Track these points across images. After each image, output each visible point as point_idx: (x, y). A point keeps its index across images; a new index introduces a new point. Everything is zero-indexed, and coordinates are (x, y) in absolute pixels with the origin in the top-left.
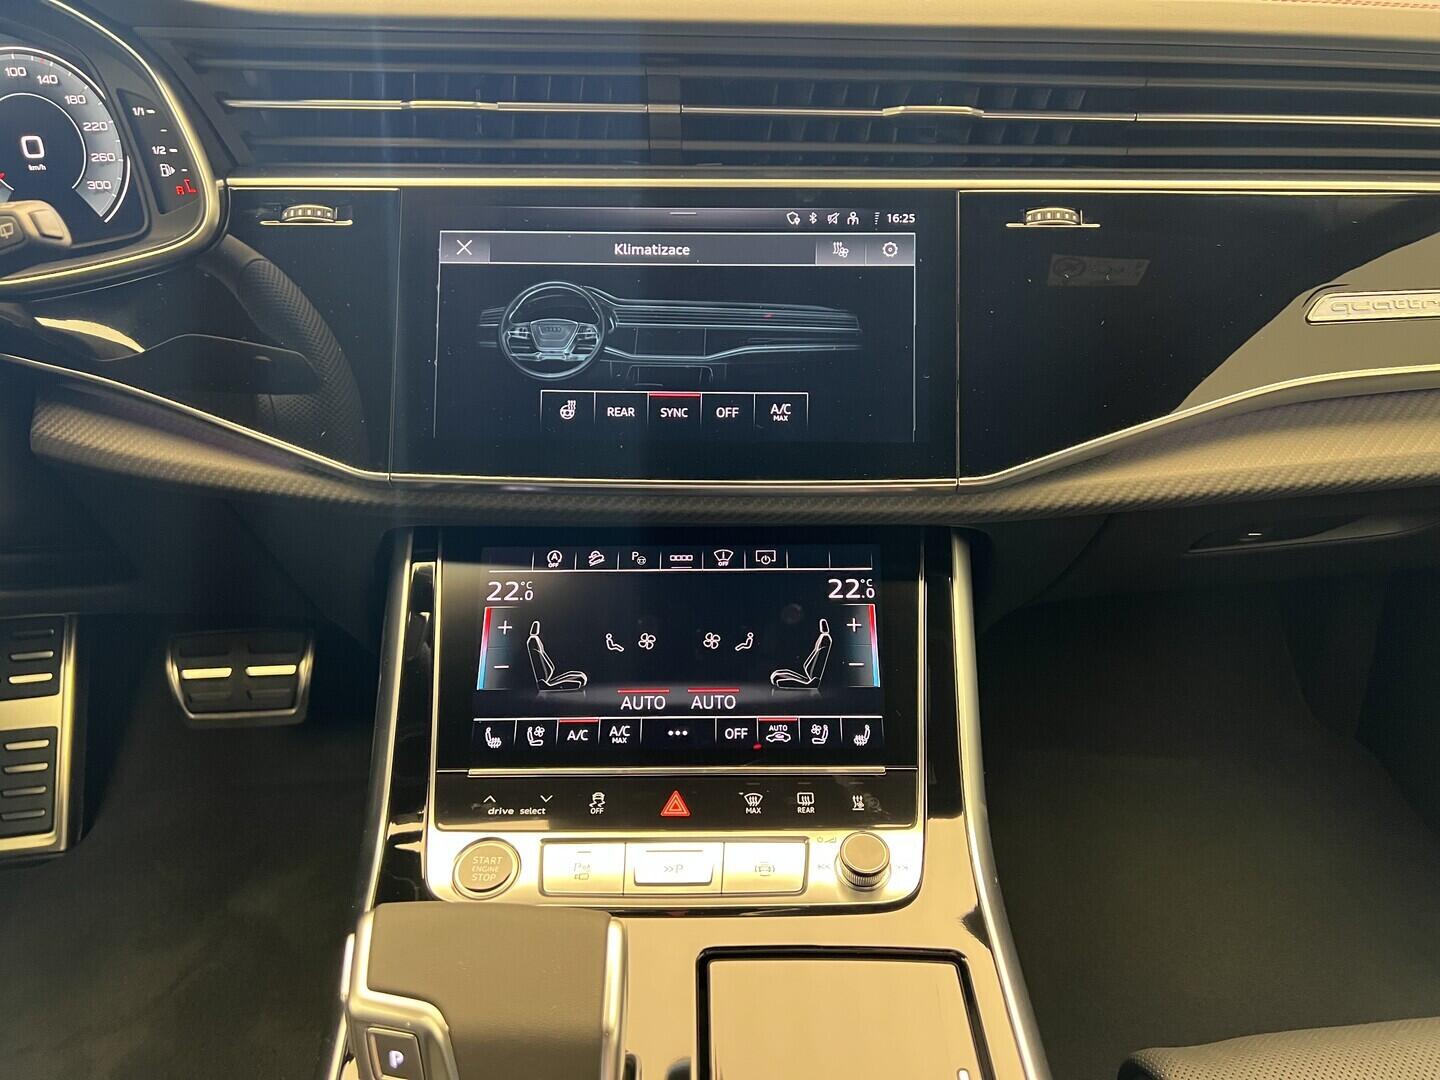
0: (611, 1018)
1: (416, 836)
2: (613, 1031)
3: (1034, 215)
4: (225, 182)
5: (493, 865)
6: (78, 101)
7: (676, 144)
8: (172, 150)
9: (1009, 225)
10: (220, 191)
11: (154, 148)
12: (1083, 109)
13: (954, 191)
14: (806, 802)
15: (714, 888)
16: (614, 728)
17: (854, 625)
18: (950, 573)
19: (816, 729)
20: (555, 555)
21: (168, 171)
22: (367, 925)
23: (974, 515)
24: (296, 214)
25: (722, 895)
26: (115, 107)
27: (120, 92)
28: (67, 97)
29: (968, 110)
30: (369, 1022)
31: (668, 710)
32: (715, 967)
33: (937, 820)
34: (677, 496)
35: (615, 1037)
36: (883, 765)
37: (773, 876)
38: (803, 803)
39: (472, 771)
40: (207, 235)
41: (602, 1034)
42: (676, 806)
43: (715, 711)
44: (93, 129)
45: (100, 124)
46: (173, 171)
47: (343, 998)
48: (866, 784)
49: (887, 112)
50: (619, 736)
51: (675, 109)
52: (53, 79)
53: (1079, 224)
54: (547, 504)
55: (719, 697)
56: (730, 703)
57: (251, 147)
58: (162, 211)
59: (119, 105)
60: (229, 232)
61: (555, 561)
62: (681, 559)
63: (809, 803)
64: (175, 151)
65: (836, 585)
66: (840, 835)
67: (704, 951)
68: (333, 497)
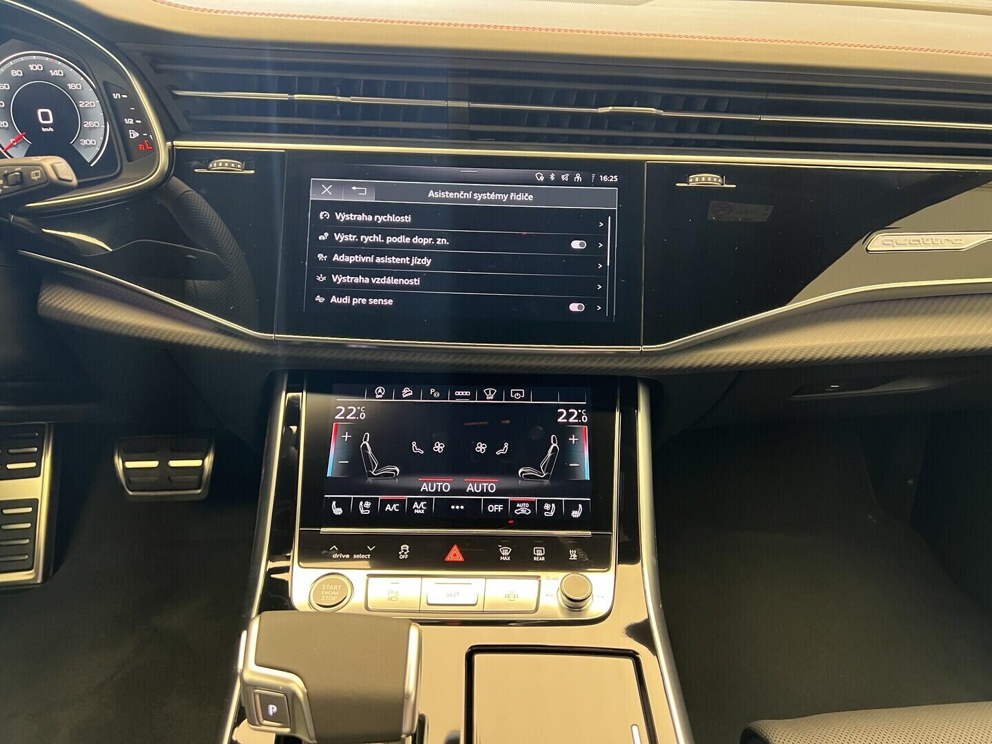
0: (410, 686)
1: (286, 570)
2: (411, 695)
3: (694, 179)
4: (172, 144)
5: (335, 591)
6: (76, 88)
7: (466, 127)
8: (138, 122)
9: (678, 185)
10: (169, 150)
11: (126, 120)
12: (727, 111)
13: (641, 162)
14: (539, 553)
15: (478, 608)
16: (416, 503)
17: (574, 439)
18: (636, 407)
19: (547, 506)
20: (380, 390)
21: (134, 135)
22: (255, 625)
23: (652, 369)
24: (218, 165)
25: (483, 612)
26: (102, 94)
27: (105, 83)
28: (69, 85)
29: (653, 110)
30: (255, 686)
31: (452, 492)
32: (478, 658)
33: (625, 566)
34: (460, 353)
35: (412, 699)
36: (590, 530)
37: (517, 601)
38: (537, 554)
39: (322, 530)
40: (159, 178)
41: (404, 697)
42: (455, 554)
43: (482, 494)
44: (86, 106)
45: (90, 103)
46: (138, 135)
47: (239, 671)
48: (578, 543)
49: (601, 110)
50: (419, 508)
51: (465, 104)
52: (60, 73)
53: (723, 185)
54: (376, 357)
55: (485, 485)
56: (492, 488)
57: (189, 121)
58: (130, 160)
59: (104, 92)
60: (174, 175)
61: (380, 394)
62: (463, 394)
63: (542, 554)
64: (140, 122)
65: (562, 413)
66: (560, 575)
67: (471, 647)
68: (236, 349)
